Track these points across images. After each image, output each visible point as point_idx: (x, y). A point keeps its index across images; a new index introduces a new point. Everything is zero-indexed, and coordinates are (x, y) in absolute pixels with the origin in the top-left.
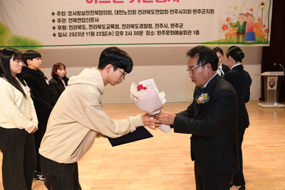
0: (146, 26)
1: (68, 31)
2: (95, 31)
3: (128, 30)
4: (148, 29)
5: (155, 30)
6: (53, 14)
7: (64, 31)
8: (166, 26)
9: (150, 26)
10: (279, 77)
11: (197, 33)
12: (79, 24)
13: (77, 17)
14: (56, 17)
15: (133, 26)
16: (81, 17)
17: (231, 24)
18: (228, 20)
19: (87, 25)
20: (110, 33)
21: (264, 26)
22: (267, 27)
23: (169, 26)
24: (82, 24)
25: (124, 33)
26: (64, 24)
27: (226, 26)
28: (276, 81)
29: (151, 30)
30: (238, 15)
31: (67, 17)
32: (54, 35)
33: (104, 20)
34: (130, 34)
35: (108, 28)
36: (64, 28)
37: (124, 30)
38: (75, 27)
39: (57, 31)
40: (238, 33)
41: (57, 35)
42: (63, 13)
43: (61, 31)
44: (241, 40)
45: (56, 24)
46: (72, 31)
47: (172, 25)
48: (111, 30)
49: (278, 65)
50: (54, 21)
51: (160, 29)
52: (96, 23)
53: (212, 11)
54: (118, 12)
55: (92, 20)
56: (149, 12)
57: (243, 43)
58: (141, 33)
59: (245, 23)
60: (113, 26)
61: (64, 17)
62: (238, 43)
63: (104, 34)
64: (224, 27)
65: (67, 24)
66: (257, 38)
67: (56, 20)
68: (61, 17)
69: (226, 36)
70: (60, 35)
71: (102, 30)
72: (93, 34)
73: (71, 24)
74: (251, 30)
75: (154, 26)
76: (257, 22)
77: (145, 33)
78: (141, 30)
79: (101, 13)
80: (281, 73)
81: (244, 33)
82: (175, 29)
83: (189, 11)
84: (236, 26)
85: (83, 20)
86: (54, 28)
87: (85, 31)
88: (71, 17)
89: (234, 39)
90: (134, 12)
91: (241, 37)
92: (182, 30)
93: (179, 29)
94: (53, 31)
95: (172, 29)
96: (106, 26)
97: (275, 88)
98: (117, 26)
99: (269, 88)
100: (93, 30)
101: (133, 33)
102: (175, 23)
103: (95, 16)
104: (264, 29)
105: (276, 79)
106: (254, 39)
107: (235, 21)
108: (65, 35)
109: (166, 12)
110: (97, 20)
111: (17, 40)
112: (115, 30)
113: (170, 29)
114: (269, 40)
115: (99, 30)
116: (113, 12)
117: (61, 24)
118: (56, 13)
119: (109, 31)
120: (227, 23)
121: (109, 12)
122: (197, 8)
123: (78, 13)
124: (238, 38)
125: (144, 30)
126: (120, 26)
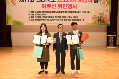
0: (64, 17)
1: (34, 18)
2: (45, 19)
3: (57, 19)
4: (65, 18)
5: (67, 19)
6: (29, 12)
7: (33, 19)
8: (72, 17)
9: (66, 17)
10: (114, 37)
11: (83, 20)
12: (39, 16)
13: (38, 13)
14: (30, 13)
15: (59, 17)
16: (40, 13)
17: (96, 17)
18: (94, 15)
19: (42, 16)
20: (50, 20)
21: (108, 18)
22: (109, 19)
23: (73, 17)
24: (40, 16)
25: (56, 20)
26: (33, 16)
27: (94, 18)
28: (113, 38)
29: (66, 19)
30: (98, 14)
31: (34, 13)
32: (29, 20)
33: (48, 15)
34: (58, 20)
35: (50, 18)
36: (33, 17)
37: (56, 19)
38: (37, 17)
39: (30, 18)
40: (98, 20)
41: (30, 20)
42: (33, 12)
43: (32, 18)
44: (99, 23)
45: (30, 16)
46: (36, 19)
47: (74, 17)
48: (51, 18)
49: (113, 32)
50: (29, 15)
51: (69, 18)
52: (45, 16)
53: (89, 12)
54: (54, 12)
55: (44, 14)
56: (65, 12)
57: (100, 24)
58: (62, 20)
59: (101, 17)
60: (51, 17)
61: (33, 13)
62: (98, 24)
63: (48, 20)
64: (93, 18)
65: (34, 16)
66: (105, 22)
67: (30, 14)
68: (32, 13)
69: (94, 21)
70: (31, 20)
71: (47, 18)
72: (44, 20)
73: (36, 16)
74: (103, 19)
75: (67, 17)
76: (105, 16)
77: (64, 20)
78: (62, 19)
79: (47, 12)
80: (115, 35)
81: (101, 20)
82: (75, 18)
83: (80, 12)
84: (98, 18)
85: (41, 15)
86: (29, 17)
87: (41, 19)
88: (36, 13)
89: (97, 22)
90: (60, 12)
91: (99, 22)
92: (78, 19)
93: (76, 19)
94: (29, 19)
95: (74, 19)
96: (49, 17)
97: (113, 41)
98: (53, 17)
99: (110, 41)
100: (44, 18)
101: (59, 20)
102: (75, 16)
103: (45, 13)
104: (108, 19)
105: (113, 37)
106: (104, 23)
107: (97, 16)
108: (33, 20)
109: (72, 12)
110: (46, 15)
111: (15, 22)
112: (52, 18)
113: (73, 19)
114: (110, 23)
115: (46, 18)
116: (52, 12)
117: (32, 16)
118: (30, 12)
119: (50, 19)
120: (94, 17)
121: (50, 12)
122: (83, 11)
123: (39, 12)
124: (98, 22)
125: (64, 19)
126: (54, 17)
